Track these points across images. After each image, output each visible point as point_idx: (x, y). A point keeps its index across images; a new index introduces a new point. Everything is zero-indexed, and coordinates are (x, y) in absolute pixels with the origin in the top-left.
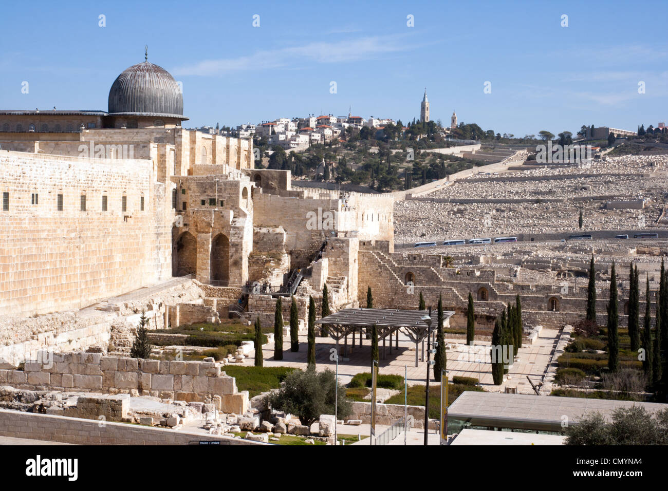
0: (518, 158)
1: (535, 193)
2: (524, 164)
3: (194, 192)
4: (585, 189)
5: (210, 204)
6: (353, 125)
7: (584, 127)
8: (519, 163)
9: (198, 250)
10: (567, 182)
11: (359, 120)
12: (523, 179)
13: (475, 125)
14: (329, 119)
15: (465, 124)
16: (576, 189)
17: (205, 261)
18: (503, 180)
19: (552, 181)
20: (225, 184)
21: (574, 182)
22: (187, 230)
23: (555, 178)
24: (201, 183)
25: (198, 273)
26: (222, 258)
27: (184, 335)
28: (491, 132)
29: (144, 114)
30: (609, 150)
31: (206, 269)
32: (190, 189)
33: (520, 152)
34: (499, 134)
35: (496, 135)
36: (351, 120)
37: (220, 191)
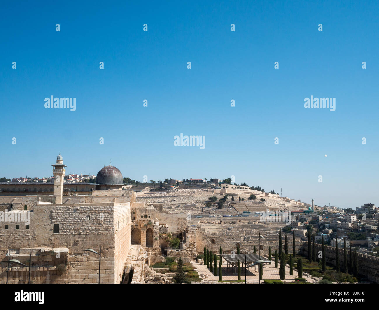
0: (147, 189)
1: (158, 202)
2: (150, 192)
3: (138, 213)
4: (175, 201)
5: (145, 217)
6: (86, 178)
7: (166, 179)
8: (148, 192)
9: (141, 234)
10: (168, 199)
11: (87, 176)
12: (152, 197)
13: (129, 178)
14: (77, 176)
15: (126, 177)
16: (172, 201)
17: (144, 239)
18: (145, 198)
19: (162, 198)
20: (150, 210)
21: (171, 198)
22: (137, 227)
23: (164, 197)
24: (141, 210)
25: (141, 243)
26: (148, 237)
27: (167, 269)
28: (134, 181)
29: (114, 184)
30: (177, 187)
31: (145, 241)
32: (137, 212)
33: (146, 188)
34: (137, 181)
35: (136, 182)
36: (85, 176)
37: (148, 212)
